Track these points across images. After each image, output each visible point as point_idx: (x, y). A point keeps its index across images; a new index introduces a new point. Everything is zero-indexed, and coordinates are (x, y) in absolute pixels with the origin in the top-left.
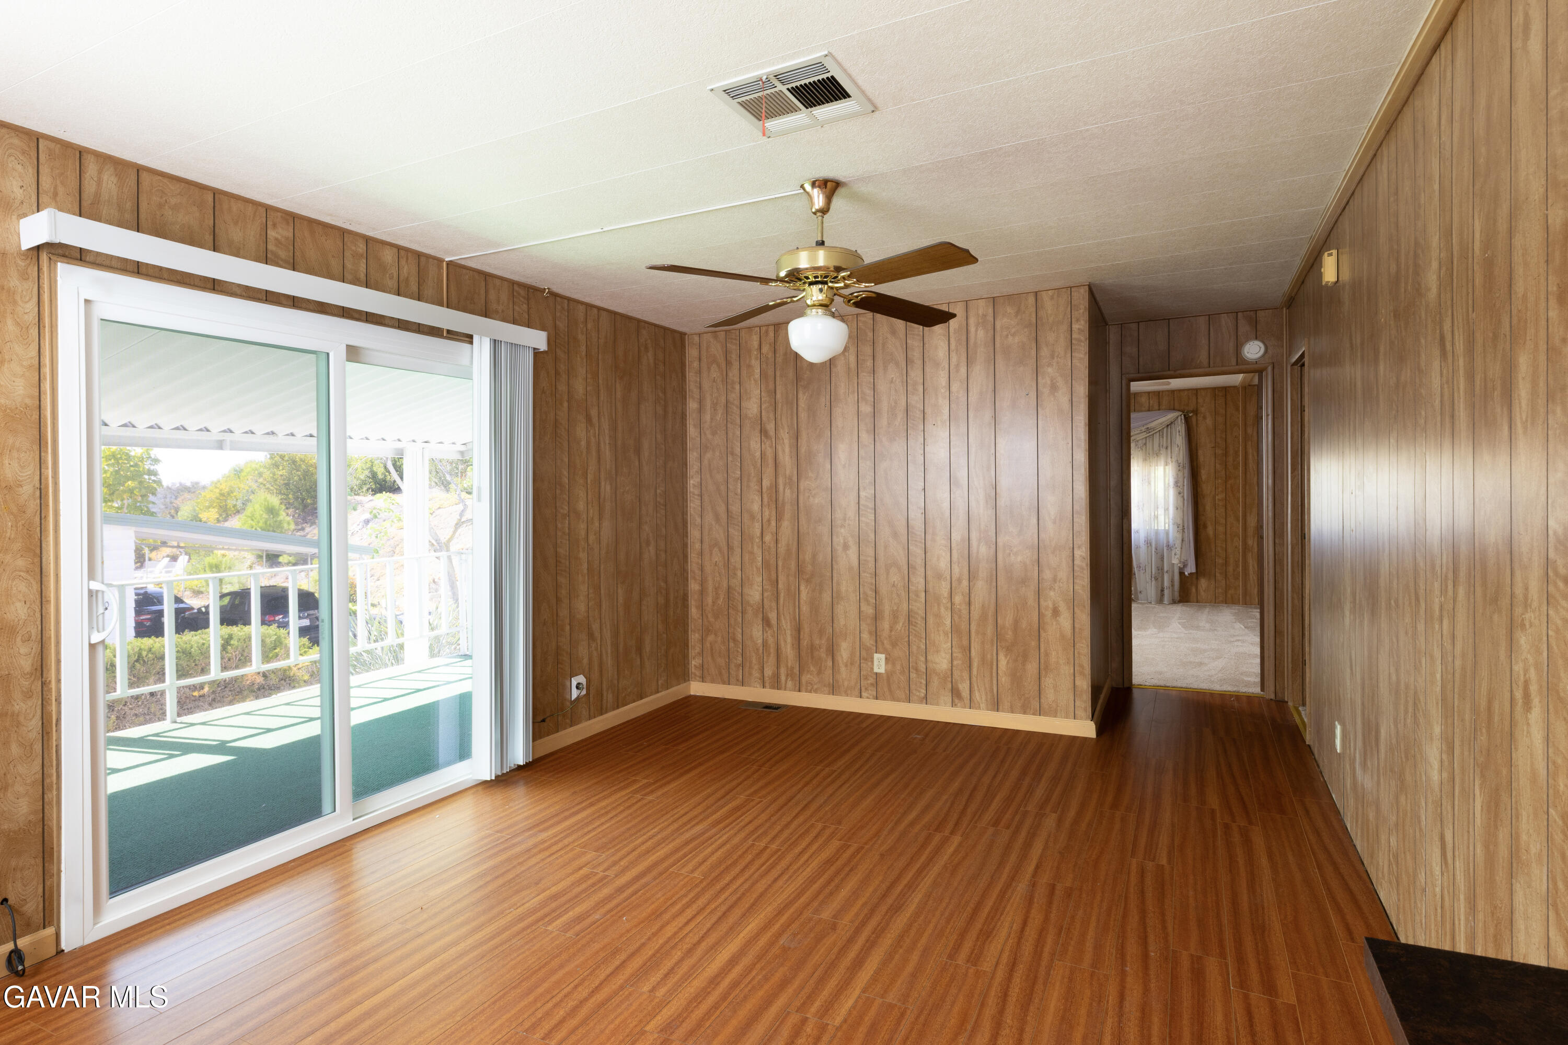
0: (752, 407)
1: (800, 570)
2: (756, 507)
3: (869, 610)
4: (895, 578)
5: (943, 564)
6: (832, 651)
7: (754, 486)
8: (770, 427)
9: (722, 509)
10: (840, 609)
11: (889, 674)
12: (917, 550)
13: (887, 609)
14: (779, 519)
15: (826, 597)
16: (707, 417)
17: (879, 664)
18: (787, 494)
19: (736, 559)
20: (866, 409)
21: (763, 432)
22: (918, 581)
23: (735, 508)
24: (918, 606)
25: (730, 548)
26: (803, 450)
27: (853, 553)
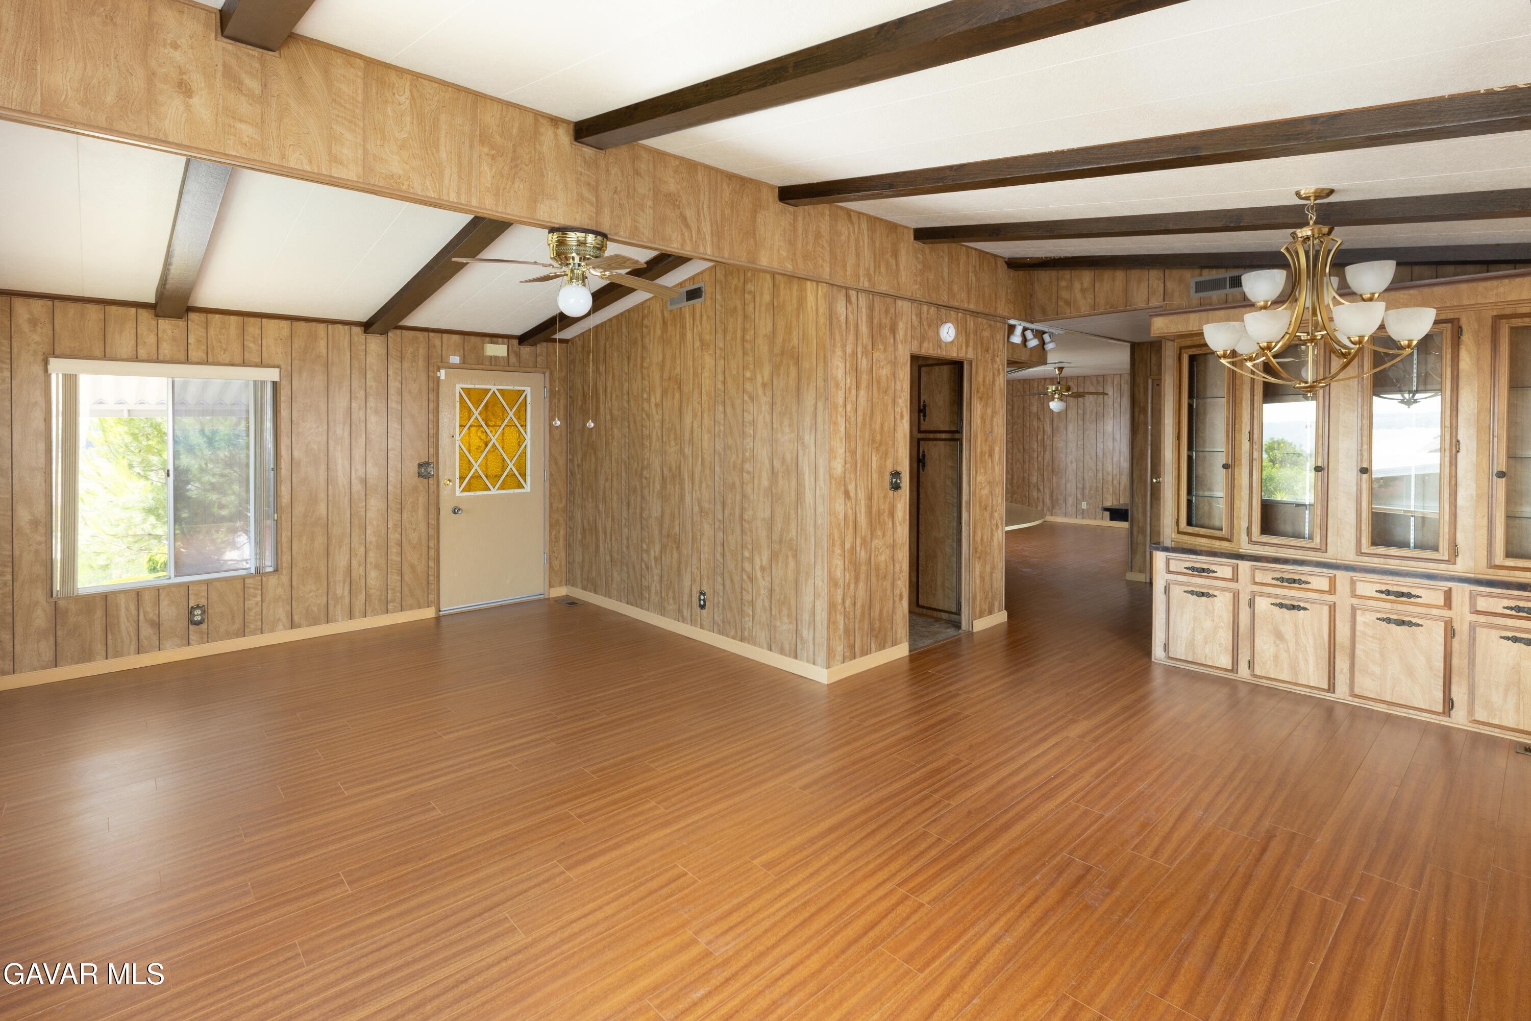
0: (1034, 409)
1: (1053, 470)
2: (1035, 447)
3: (1081, 486)
4: (1091, 474)
5: (1110, 469)
6: (1065, 501)
7: (1034, 439)
8: (1042, 417)
9: (1021, 447)
10: (1068, 486)
11: (1088, 510)
12: (1099, 464)
13: (1087, 485)
14: (1045, 451)
15: (1064, 481)
16: (1015, 412)
17: (1084, 505)
18: (1048, 442)
19: (1026, 466)
20: (1081, 412)
21: (1039, 419)
22: (1100, 475)
23: (1027, 447)
24: (1100, 485)
25: (1024, 462)
26: (1055, 426)
27: (1074, 465)
